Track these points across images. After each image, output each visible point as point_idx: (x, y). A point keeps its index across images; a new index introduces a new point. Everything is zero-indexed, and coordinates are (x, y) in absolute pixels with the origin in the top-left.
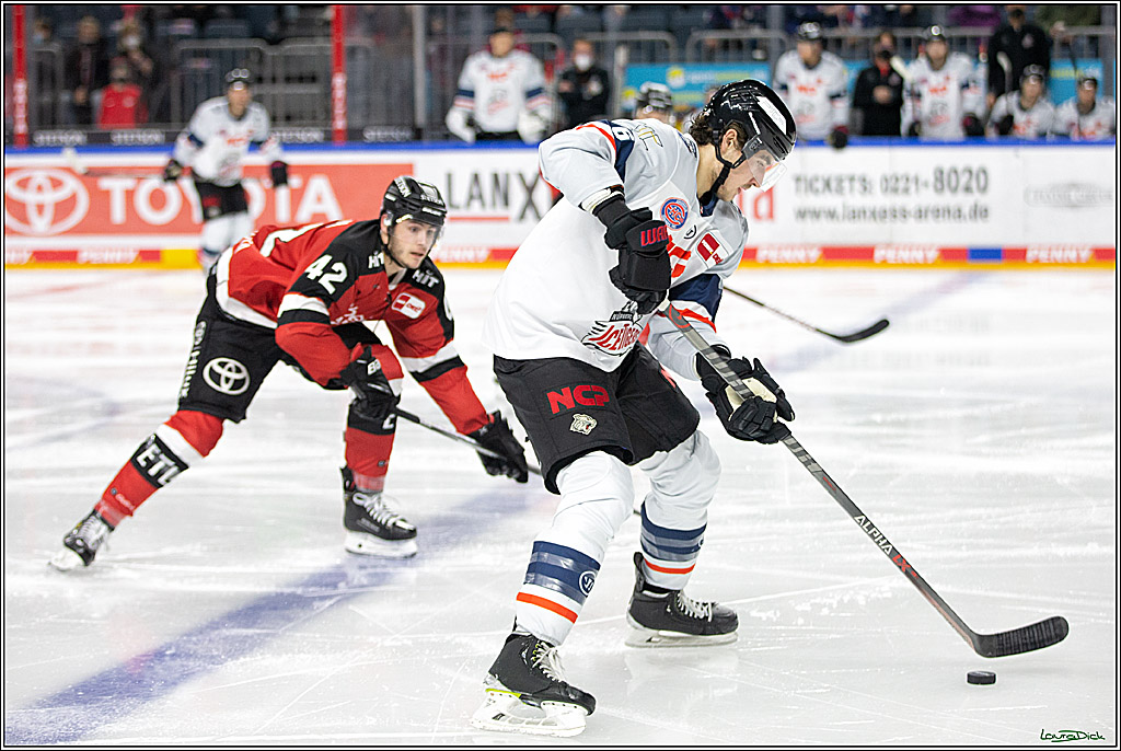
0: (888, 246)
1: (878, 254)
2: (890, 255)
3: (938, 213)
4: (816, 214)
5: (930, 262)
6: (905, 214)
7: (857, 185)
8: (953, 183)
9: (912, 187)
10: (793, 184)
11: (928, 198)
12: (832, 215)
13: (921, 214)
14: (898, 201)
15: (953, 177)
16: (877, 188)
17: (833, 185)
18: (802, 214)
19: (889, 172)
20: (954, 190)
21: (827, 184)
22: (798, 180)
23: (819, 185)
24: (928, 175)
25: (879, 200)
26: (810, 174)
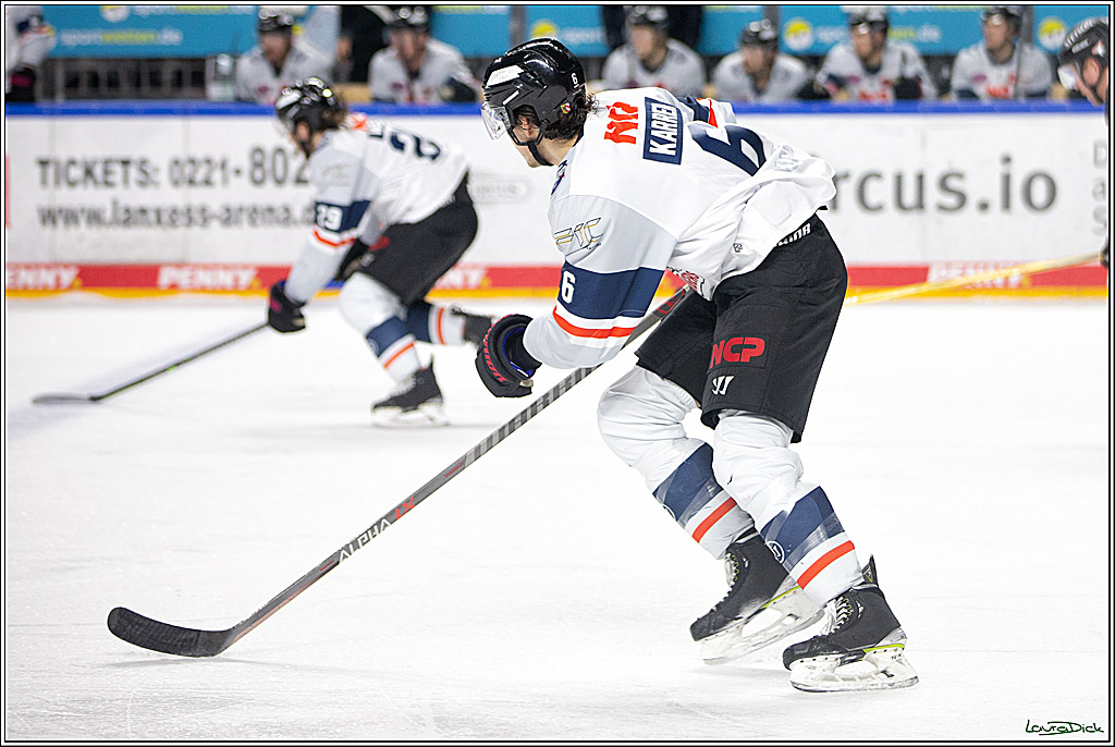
0: (179, 265)
1: (166, 277)
2: (183, 277)
3: (256, 215)
4: (71, 217)
5: (242, 288)
6: (205, 217)
7: (133, 172)
8: (280, 172)
9: (217, 176)
10: (37, 171)
11: (241, 192)
12: (95, 217)
13: (229, 217)
14: (197, 197)
15: (279, 159)
16: (163, 177)
17: (98, 171)
18: (49, 217)
19: (182, 155)
20: (280, 182)
21: (89, 172)
22: (44, 163)
23: (76, 173)
24: (241, 160)
25: (165, 195)
26: (63, 155)
